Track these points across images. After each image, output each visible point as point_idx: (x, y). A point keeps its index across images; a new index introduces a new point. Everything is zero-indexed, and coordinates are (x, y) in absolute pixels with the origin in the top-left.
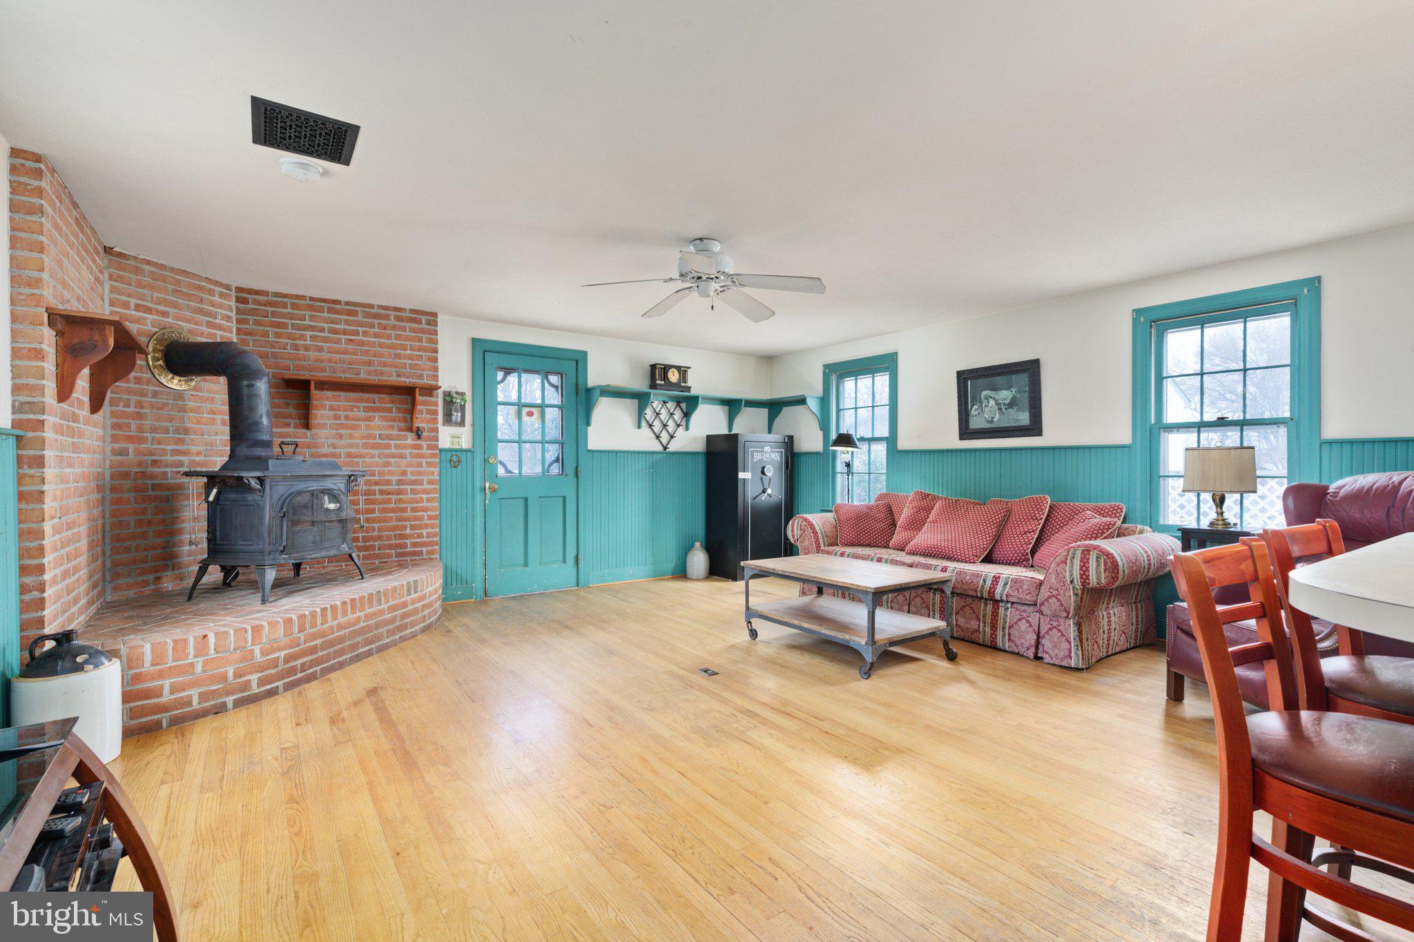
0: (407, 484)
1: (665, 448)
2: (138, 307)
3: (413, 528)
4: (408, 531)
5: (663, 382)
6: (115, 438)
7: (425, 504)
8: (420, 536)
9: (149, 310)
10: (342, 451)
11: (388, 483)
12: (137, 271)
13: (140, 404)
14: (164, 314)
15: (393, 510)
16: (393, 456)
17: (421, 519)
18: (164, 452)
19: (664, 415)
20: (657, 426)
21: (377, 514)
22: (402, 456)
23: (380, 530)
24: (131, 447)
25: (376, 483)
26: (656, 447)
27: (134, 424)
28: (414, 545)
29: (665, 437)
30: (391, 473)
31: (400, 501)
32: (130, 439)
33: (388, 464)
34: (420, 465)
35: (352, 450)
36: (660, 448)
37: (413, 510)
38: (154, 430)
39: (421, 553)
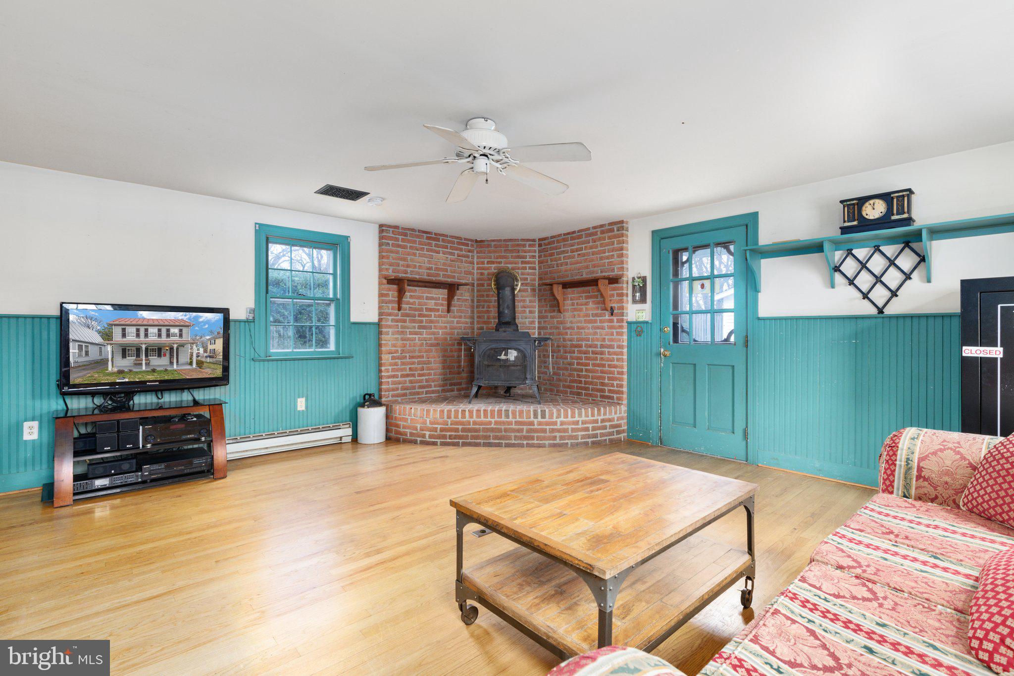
0: (606, 347)
1: (881, 311)
2: (488, 263)
3: (609, 379)
4: (606, 381)
5: (855, 223)
7: (615, 363)
8: (612, 385)
9: (493, 263)
10: (575, 325)
11: (596, 346)
12: (489, 246)
13: (489, 307)
14: (500, 263)
15: (599, 365)
16: (598, 328)
17: (613, 373)
19: (877, 264)
20: (864, 281)
21: (591, 367)
22: (603, 328)
23: (593, 378)
24: (485, 326)
25: (590, 346)
26: (868, 309)
27: (486, 315)
28: (610, 391)
29: (880, 295)
30: (597, 340)
31: (602, 359)
32: (485, 323)
33: (596, 333)
34: (612, 334)
35: (579, 325)
36: (873, 311)
37: (609, 366)
39: (612, 398)
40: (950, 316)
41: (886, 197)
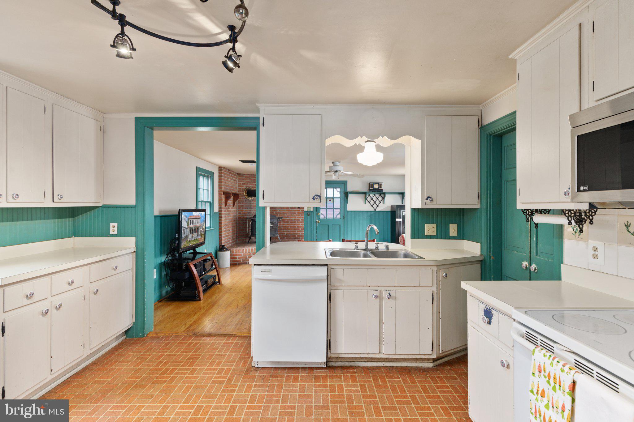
0: (296, 220)
1: (375, 210)
2: (243, 184)
3: (298, 231)
4: (296, 232)
5: (372, 189)
6: (239, 210)
7: (300, 226)
8: (299, 234)
9: (244, 184)
10: (282, 212)
11: (292, 220)
12: (243, 176)
13: (243, 203)
14: (247, 184)
15: (293, 227)
16: (293, 213)
17: (299, 229)
18: (247, 213)
19: (375, 199)
20: (372, 202)
21: (289, 228)
22: (295, 213)
23: (290, 232)
24: (241, 212)
25: (289, 220)
26: (372, 209)
27: (242, 207)
28: (298, 236)
29: (375, 206)
30: (293, 217)
31: (294, 224)
32: (241, 210)
33: (291, 215)
34: (299, 215)
35: (284, 212)
36: (374, 210)
37: (298, 227)
38: (245, 208)
39: (299, 238)
40: (389, 211)
41: (378, 183)
